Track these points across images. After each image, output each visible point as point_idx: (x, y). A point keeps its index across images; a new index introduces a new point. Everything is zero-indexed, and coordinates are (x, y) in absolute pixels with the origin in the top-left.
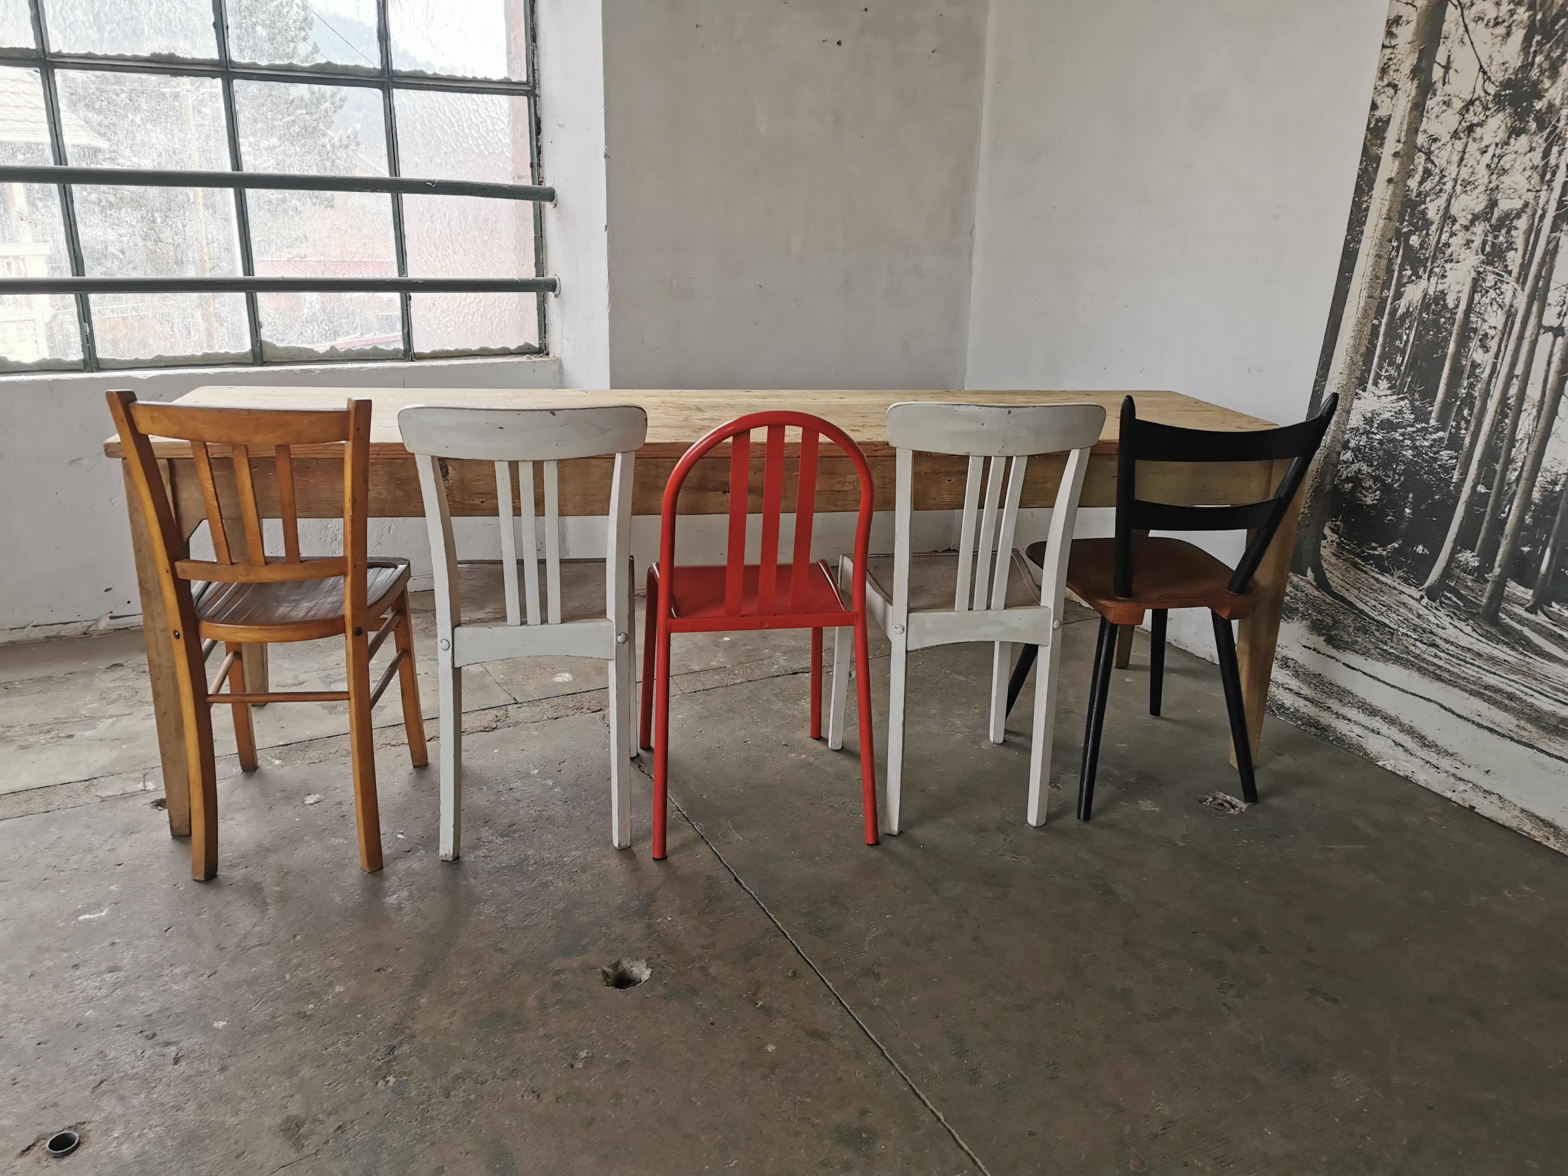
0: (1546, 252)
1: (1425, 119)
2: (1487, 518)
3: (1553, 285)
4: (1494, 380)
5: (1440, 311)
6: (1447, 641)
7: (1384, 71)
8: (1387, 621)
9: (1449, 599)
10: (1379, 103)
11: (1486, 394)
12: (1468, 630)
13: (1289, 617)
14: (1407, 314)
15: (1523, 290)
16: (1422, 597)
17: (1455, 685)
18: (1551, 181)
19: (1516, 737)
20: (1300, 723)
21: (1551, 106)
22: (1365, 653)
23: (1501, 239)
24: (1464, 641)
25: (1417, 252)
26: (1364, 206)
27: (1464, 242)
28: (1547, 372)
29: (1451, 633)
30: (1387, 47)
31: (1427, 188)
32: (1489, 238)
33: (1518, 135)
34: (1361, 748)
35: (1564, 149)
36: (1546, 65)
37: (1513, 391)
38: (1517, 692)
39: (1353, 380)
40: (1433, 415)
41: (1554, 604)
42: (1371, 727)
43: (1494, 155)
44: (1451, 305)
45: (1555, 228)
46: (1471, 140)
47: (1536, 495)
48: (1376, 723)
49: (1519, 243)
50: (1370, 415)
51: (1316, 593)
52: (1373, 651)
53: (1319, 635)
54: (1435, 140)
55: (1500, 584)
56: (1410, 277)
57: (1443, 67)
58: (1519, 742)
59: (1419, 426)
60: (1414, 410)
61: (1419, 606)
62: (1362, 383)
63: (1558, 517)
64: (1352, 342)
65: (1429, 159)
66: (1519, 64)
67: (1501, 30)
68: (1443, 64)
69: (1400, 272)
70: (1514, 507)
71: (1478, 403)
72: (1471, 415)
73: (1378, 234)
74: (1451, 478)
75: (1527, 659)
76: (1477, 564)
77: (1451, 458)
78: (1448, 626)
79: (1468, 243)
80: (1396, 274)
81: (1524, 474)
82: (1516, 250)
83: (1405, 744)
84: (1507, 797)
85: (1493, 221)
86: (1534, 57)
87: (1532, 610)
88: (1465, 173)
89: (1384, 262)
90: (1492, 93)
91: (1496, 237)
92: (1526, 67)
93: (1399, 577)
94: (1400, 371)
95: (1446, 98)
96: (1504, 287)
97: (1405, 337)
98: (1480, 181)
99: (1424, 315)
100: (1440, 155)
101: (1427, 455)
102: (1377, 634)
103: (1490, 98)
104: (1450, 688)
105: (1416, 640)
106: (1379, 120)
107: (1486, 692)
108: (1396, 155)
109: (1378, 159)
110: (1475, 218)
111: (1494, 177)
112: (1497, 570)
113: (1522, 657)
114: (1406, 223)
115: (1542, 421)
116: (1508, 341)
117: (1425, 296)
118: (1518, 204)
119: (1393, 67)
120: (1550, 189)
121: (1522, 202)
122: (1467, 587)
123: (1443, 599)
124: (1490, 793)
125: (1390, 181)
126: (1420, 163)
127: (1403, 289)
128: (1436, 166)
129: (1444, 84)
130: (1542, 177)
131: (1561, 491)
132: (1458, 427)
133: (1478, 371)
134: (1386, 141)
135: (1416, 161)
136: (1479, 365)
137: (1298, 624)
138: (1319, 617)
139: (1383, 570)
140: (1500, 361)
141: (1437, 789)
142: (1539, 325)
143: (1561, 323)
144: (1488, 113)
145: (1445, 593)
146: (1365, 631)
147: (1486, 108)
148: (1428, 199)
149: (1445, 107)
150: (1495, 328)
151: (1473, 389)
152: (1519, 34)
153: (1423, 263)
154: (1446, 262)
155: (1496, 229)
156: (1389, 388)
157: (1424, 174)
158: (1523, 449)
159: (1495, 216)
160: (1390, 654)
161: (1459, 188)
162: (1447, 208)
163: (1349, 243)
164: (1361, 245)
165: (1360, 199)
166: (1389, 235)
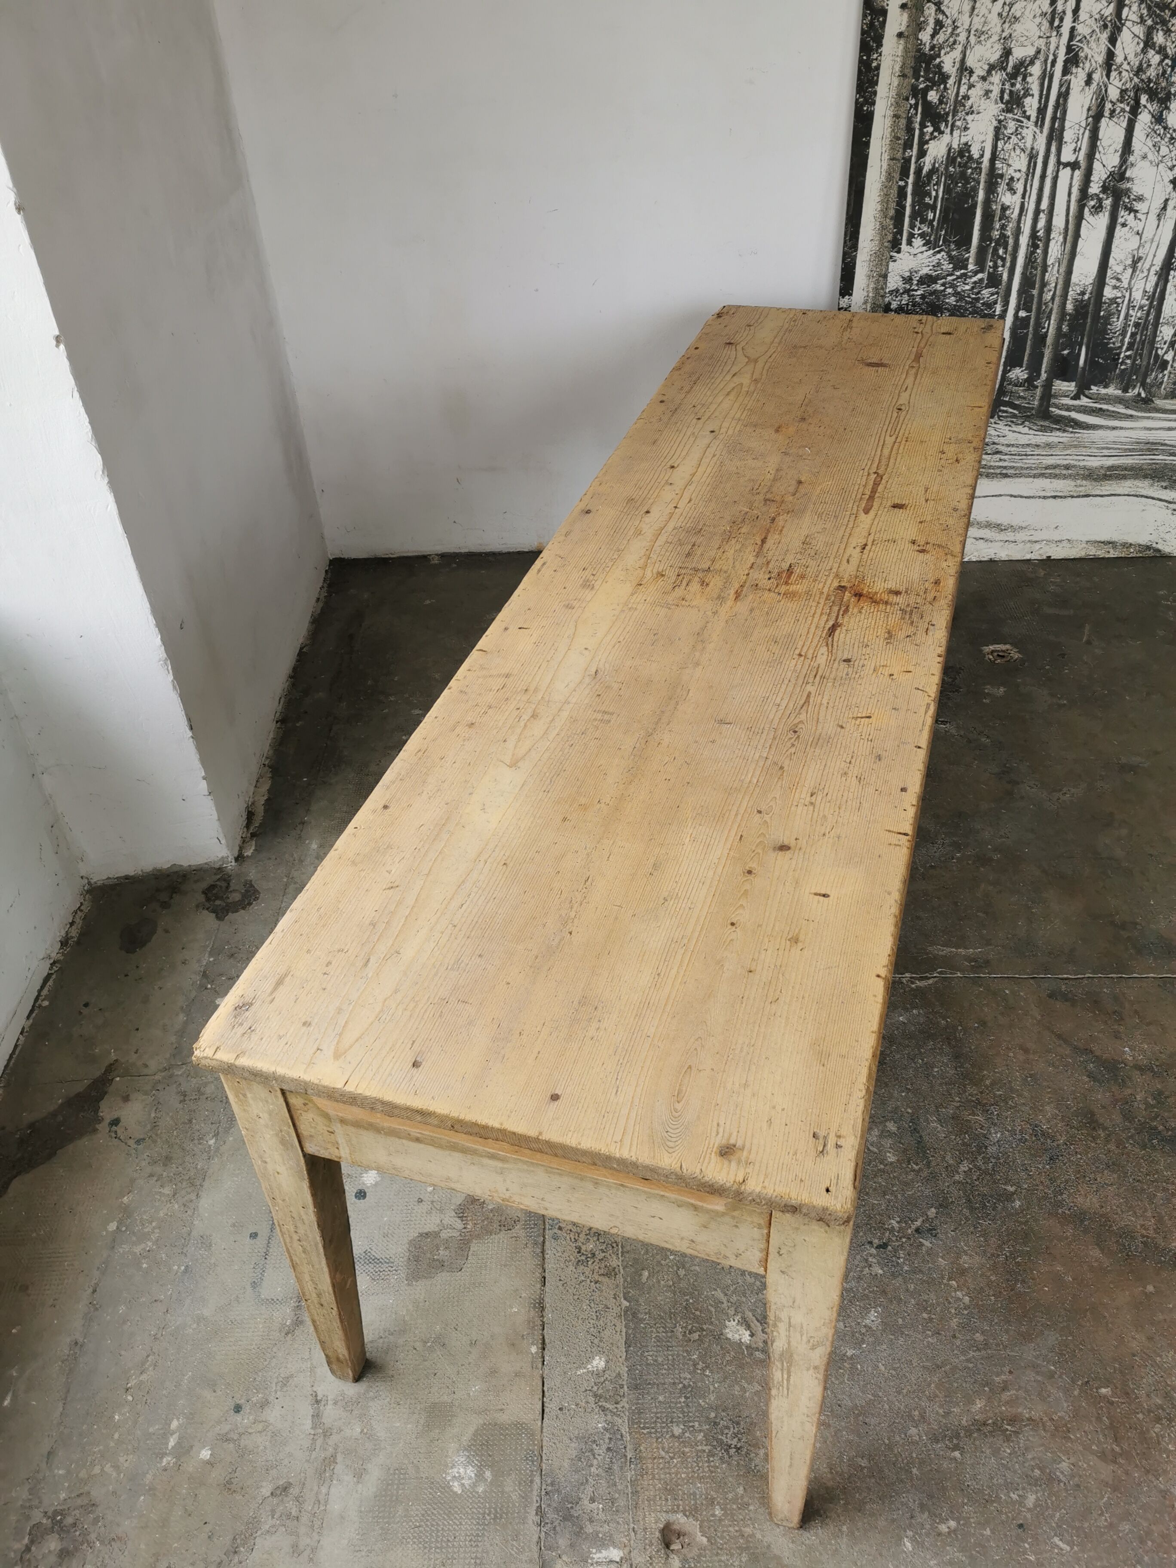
0: (1060, 95)
2: (1030, 336)
3: (1067, 124)
4: (1023, 218)
5: (967, 163)
6: (1008, 446)
9: (1006, 412)
11: (1018, 232)
12: (1026, 430)
14: (933, 171)
15: (1041, 132)
17: (1020, 476)
18: (1059, 27)
19: (1075, 495)
23: (1018, 86)
24: (1024, 440)
25: (937, 108)
26: (874, 64)
27: (982, 93)
28: (1069, 202)
29: (1011, 438)
31: (941, 41)
32: (1007, 87)
37: (1041, 224)
38: (1072, 462)
39: (886, 244)
40: (971, 260)
41: (1092, 387)
43: (1005, 4)
44: (976, 155)
45: (1066, 71)
47: (1069, 307)
49: (1035, 89)
50: (908, 274)
55: (1048, 385)
56: (932, 134)
58: (1078, 497)
59: (958, 273)
60: (951, 259)
62: (895, 245)
63: (1089, 320)
64: (879, 207)
65: (939, 10)
69: (921, 130)
70: (1052, 322)
71: (1011, 241)
72: (1006, 253)
73: (893, 93)
74: (994, 312)
75: (1077, 435)
76: (1026, 376)
77: (992, 294)
78: (1007, 433)
79: (987, 93)
80: (917, 132)
81: (1058, 293)
82: (1033, 95)
83: (986, 536)
84: (1075, 538)
85: (1009, 69)
87: (1076, 397)
88: (977, 23)
89: (903, 122)
91: (1013, 85)
94: (933, 226)
96: (1025, 132)
97: (934, 193)
98: (993, 30)
99: (951, 169)
100: (951, 5)
101: (969, 297)
104: (1017, 480)
107: (1048, 471)
108: (903, 6)
109: (884, 12)
110: (992, 68)
111: (1007, 25)
112: (1044, 376)
113: (1072, 435)
114: (922, 79)
115: (1068, 245)
116: (1032, 181)
117: (949, 150)
118: (1031, 52)
120: (1059, 35)
121: (1035, 49)
122: (1020, 397)
123: (1000, 414)
124: (1060, 541)
125: (900, 35)
126: (930, 14)
127: (926, 147)
128: (947, 17)
130: (1051, 23)
131: (1089, 298)
132: (995, 267)
133: (1008, 212)
135: (926, 12)
136: (1009, 207)
140: (1027, 199)
141: (1018, 557)
142: (1059, 162)
143: (1077, 158)
145: (1002, 408)
148: (943, 52)
150: (1019, 171)
151: (1005, 230)
153: (944, 118)
154: (967, 114)
155: (1013, 76)
156: (924, 245)
157: (936, 26)
158: (1055, 272)
159: (1011, 64)
161: (972, 39)
162: (963, 61)
163: (862, 105)
164: (876, 107)
165: (869, 57)
166: (905, 93)
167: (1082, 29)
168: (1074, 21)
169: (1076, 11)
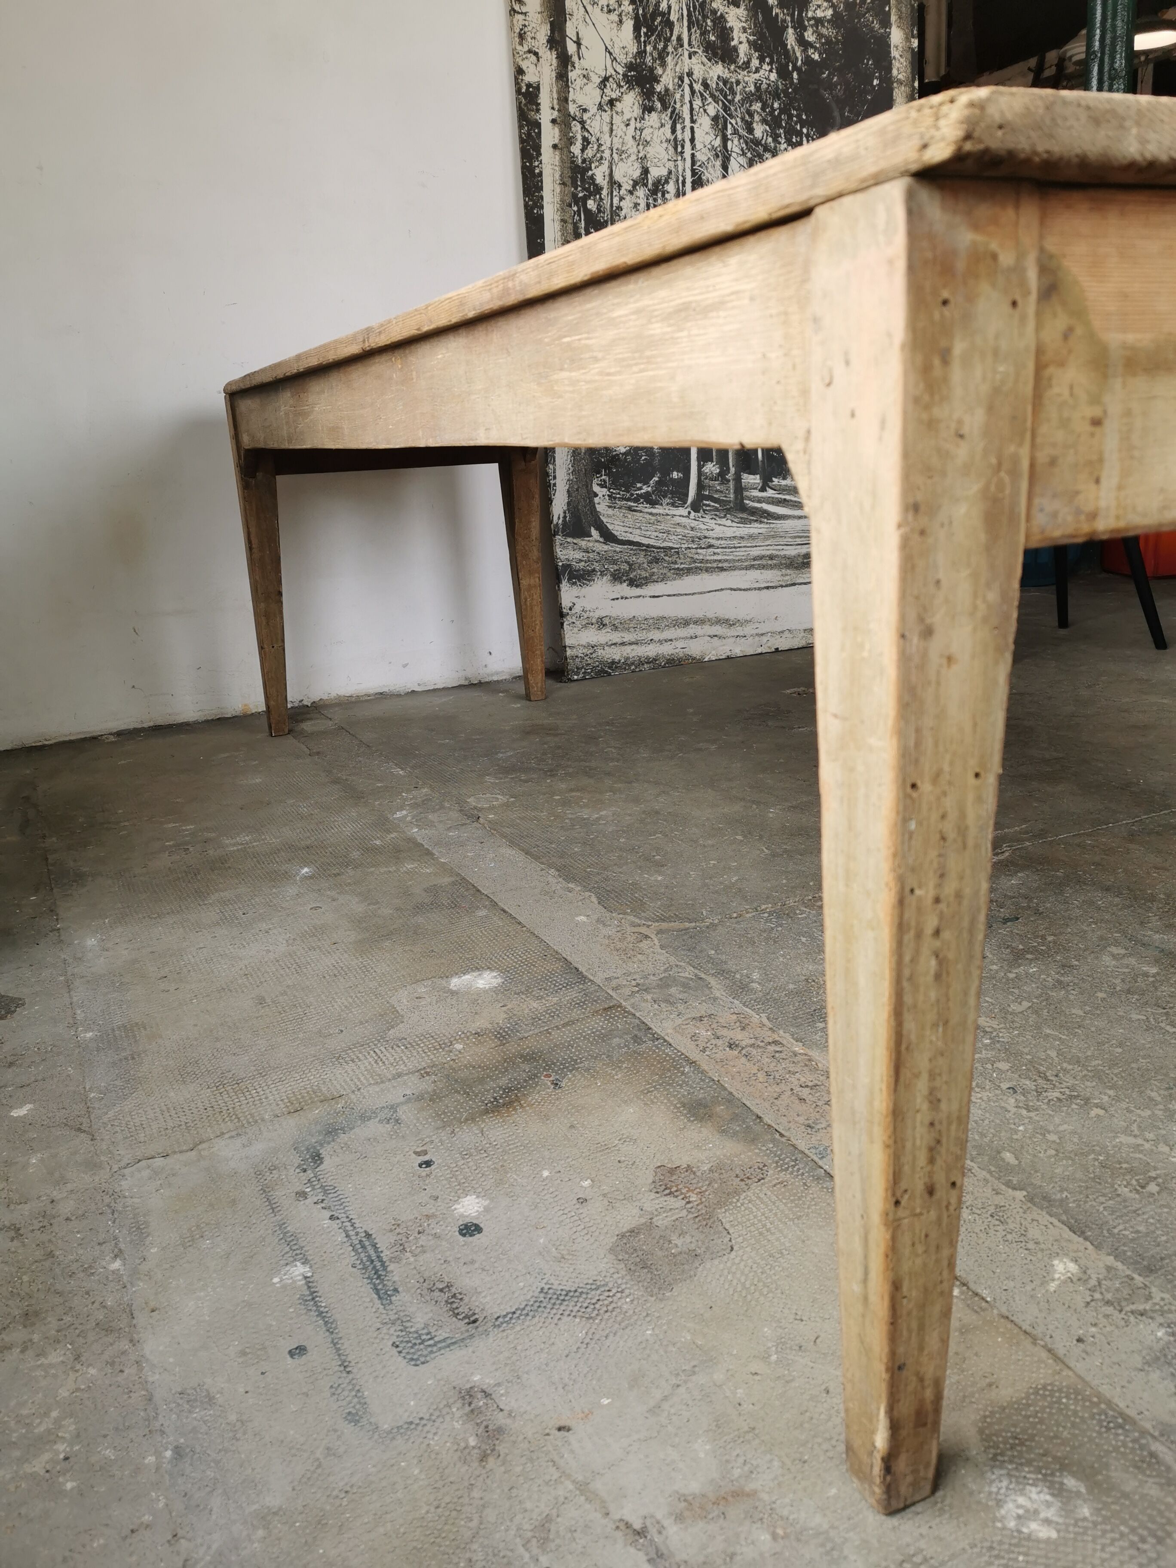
1: (571, 89)
6: (718, 539)
7: (522, 36)
8: (671, 545)
9: (709, 505)
10: (524, 68)
12: (729, 523)
13: (589, 581)
16: (689, 513)
17: (733, 568)
18: (682, 153)
19: (784, 584)
20: (633, 667)
21: (667, 90)
22: (664, 579)
23: (660, 201)
24: (729, 532)
25: (597, 216)
26: (537, 171)
27: (632, 205)
29: (719, 531)
30: (518, 13)
31: (590, 155)
32: (651, 201)
33: (650, 112)
34: (688, 657)
35: (684, 127)
36: (655, 55)
38: (774, 552)
41: (774, 479)
42: (689, 636)
43: (636, 128)
46: (614, 112)
48: (692, 630)
51: (606, 547)
52: (669, 574)
53: (621, 583)
54: (585, 110)
55: (738, 479)
57: (575, 42)
58: (786, 586)
61: (690, 521)
66: (635, 50)
67: (614, 17)
68: (575, 39)
73: (557, 199)
75: (772, 526)
76: (718, 471)
78: (714, 526)
79: (636, 205)
83: (717, 633)
84: (794, 628)
85: (650, 186)
86: (645, 46)
87: (763, 489)
88: (617, 143)
89: (570, 227)
90: (621, 73)
91: (655, 200)
92: (641, 53)
93: (668, 504)
95: (585, 72)
98: (631, 151)
100: (592, 124)
102: (667, 558)
103: (621, 77)
104: (732, 573)
105: (696, 548)
106: (529, 85)
107: (756, 562)
108: (554, 121)
109: (538, 125)
110: (635, 183)
111: (641, 147)
112: (732, 470)
113: (768, 526)
114: (579, 189)
118: (665, 172)
119: (529, 33)
120: (684, 160)
121: (667, 170)
122: (717, 491)
123: (705, 508)
124: (782, 632)
125: (555, 147)
126: (577, 131)
128: (591, 135)
129: (580, 59)
130: (676, 148)
134: (541, 107)
135: (574, 129)
137: (600, 582)
138: (616, 567)
139: (653, 503)
141: (751, 652)
144: (622, 90)
145: (705, 502)
146: (656, 560)
147: (620, 86)
148: (593, 166)
149: (585, 81)
152: (629, 24)
153: (603, 222)
154: (622, 220)
155: (654, 192)
157: (583, 142)
159: (650, 182)
160: (682, 569)
161: (615, 156)
162: (611, 175)
163: (533, 208)
164: (545, 210)
165: (531, 164)
166: (568, 199)
167: (699, 156)
168: (693, 149)
169: (692, 140)
